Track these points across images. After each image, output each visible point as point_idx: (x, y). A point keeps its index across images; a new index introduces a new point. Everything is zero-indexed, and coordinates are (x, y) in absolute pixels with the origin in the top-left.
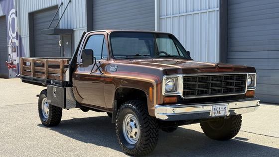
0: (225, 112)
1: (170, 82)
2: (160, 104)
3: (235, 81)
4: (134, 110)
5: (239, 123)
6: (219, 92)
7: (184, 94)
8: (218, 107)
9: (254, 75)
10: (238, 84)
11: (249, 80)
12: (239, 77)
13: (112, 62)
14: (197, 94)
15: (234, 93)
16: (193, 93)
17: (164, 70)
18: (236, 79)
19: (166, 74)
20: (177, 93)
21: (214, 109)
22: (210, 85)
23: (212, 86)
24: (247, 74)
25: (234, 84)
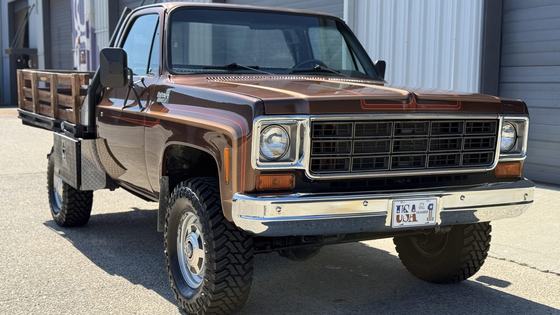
0: (430, 218)
1: (275, 135)
2: (247, 193)
3: (464, 136)
4: (195, 203)
5: (481, 244)
6: (418, 163)
7: (315, 166)
8: (411, 203)
9: (523, 122)
10: (475, 144)
11: (506, 135)
12: (477, 127)
13: (165, 81)
14: (351, 168)
15: (461, 168)
16: (340, 166)
17: (257, 104)
18: (468, 131)
19: (264, 114)
20: (295, 165)
21: (398, 208)
22: (392, 146)
23: (396, 149)
24: (501, 118)
25: (463, 143)
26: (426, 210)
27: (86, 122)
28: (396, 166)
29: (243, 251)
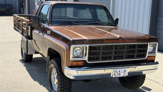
1: (78, 50)
2: (69, 67)
3: (136, 49)
6: (122, 57)
7: (89, 59)
8: (119, 70)
9: (156, 44)
10: (140, 51)
12: (141, 46)
14: (101, 59)
15: (135, 58)
16: (98, 59)
17: (72, 41)
18: (138, 47)
19: (74, 44)
20: (83, 59)
21: (115, 71)
22: (114, 53)
23: (115, 53)
24: (149, 44)
25: (136, 51)
26: (124, 72)
27: (29, 35)
28: (115, 58)
29: (69, 82)
